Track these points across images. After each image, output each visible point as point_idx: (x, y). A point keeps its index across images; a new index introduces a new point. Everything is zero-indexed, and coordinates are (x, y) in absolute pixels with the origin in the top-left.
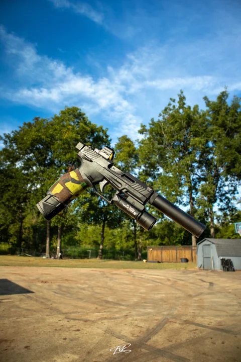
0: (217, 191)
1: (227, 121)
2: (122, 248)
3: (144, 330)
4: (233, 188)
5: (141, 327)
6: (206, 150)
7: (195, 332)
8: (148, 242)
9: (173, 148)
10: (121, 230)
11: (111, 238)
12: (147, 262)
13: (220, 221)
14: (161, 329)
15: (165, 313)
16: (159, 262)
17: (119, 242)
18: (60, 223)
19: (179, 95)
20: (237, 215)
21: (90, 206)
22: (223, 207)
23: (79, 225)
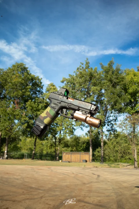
0: (106, 119)
1: (113, 78)
2: (47, 152)
3: (52, 206)
4: (115, 118)
5: (50, 204)
6: (100, 94)
7: (83, 207)
8: (63, 149)
9: (81, 92)
10: (47, 141)
11: (41, 146)
12: (62, 161)
13: (107, 138)
14: (62, 206)
15: (67, 195)
16: (69, 162)
17: (45, 149)
18: (8, 136)
19: (86, 61)
20: (117, 134)
21: (27, 126)
22: (109, 129)
23: (21, 138)
